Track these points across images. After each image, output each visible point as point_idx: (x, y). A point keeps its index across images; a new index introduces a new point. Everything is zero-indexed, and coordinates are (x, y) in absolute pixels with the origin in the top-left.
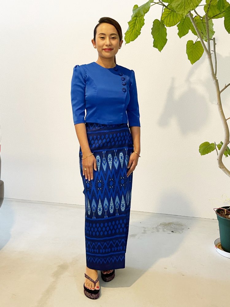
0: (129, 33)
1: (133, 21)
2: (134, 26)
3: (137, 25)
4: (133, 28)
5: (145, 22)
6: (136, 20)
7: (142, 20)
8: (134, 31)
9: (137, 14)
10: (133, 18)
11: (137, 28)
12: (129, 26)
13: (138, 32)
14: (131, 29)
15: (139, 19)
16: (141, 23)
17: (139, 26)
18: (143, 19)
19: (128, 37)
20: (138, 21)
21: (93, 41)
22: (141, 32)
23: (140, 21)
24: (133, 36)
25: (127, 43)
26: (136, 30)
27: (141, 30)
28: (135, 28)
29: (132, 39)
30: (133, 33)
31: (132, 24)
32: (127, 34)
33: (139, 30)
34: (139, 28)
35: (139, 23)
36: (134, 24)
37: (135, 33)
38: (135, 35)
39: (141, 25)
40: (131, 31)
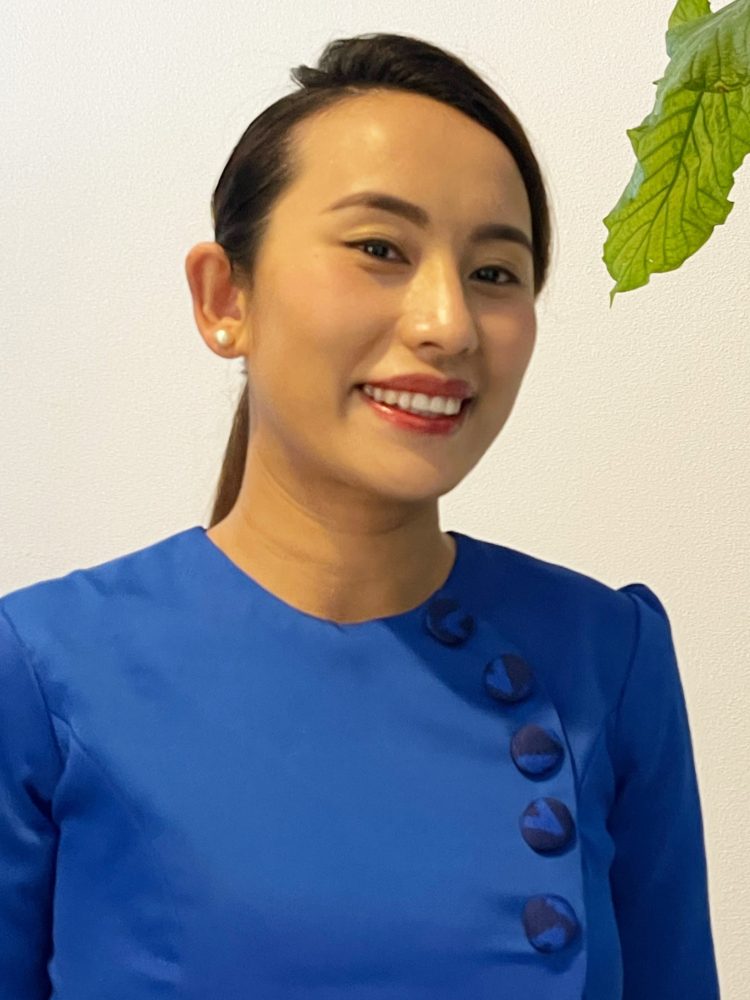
0: (645, 214)
1: (674, 122)
2: (679, 158)
3: (706, 149)
4: (667, 174)
6: (693, 111)
8: (677, 192)
9: (703, 64)
10: (668, 98)
11: (707, 169)
12: (641, 161)
13: (710, 196)
14: (657, 184)
15: (718, 103)
17: (717, 159)
19: (639, 236)
20: (712, 118)
22: (730, 199)
23: (723, 120)
24: (675, 235)
25: (623, 290)
26: (698, 190)
27: (732, 181)
28: (687, 175)
29: (669, 254)
30: (671, 207)
31: (666, 142)
32: (623, 221)
33: (718, 182)
34: (716, 174)
35: (715, 135)
36: (679, 146)
37: (687, 205)
38: (687, 227)
39: (734, 150)
40: (653, 197)
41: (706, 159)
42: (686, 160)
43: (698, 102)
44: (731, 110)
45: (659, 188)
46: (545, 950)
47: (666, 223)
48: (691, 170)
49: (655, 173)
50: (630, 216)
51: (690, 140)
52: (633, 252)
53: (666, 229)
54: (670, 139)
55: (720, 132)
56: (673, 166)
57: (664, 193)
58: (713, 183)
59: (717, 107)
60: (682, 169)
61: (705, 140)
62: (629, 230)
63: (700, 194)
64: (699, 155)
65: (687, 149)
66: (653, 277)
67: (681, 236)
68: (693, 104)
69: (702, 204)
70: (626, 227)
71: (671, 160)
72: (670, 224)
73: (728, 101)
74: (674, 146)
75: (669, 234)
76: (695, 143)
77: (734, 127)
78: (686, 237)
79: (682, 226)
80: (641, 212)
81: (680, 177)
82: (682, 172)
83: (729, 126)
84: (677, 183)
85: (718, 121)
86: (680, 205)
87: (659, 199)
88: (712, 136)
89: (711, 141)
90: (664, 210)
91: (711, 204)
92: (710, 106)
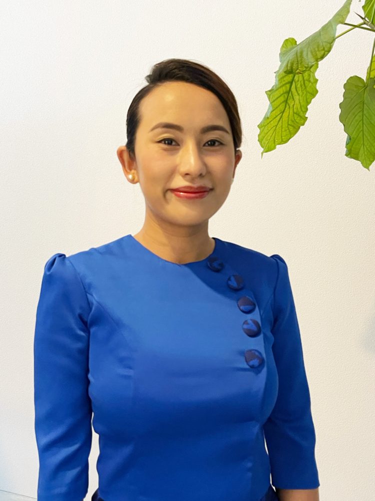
0: (274, 123)
1: (284, 88)
2: (286, 101)
3: (297, 97)
4: (282, 107)
5: (318, 86)
6: (291, 83)
7: (309, 81)
8: (286, 115)
9: (292, 64)
10: (280, 79)
11: (297, 105)
12: (271, 103)
13: (299, 115)
14: (278, 112)
15: (301, 78)
16: (307, 92)
17: (301, 101)
18: (312, 80)
19: (272, 131)
20: (299, 86)
21: (126, 156)
22: (306, 116)
23: (303, 86)
24: (286, 130)
25: (266, 152)
26: (294, 113)
27: (307, 109)
28: (289, 108)
29: (283, 138)
30: (283, 120)
31: (281, 95)
32: (265, 126)
33: (302, 110)
34: (301, 107)
35: (300, 92)
36: (286, 97)
37: (290, 119)
38: (290, 127)
39: (308, 97)
40: (276, 117)
41: (297, 102)
42: (289, 102)
43: (293, 80)
44: (306, 82)
45: (279, 113)
46: (252, 367)
47: (282, 126)
48: (291, 106)
49: (277, 108)
50: (268, 124)
51: (290, 94)
52: (269, 138)
53: (282, 129)
54: (282, 94)
55: (302, 91)
56: (284, 104)
57: (281, 115)
58: (300, 110)
59: (301, 82)
60: (287, 105)
61: (296, 94)
62: (267, 129)
63: (295, 115)
64: (294, 100)
65: (289, 98)
66: (278, 146)
67: (288, 131)
68: (291, 81)
69: (295, 118)
70: (266, 128)
71: (283, 102)
72: (284, 126)
73: (305, 79)
74: (284, 97)
75: (283, 130)
76: (292, 95)
77: (308, 89)
78: (290, 131)
79: (288, 127)
80: (272, 122)
81: (286, 109)
82: (288, 107)
83: (306, 88)
84: (286, 111)
85: (301, 86)
86: (287, 119)
87: (279, 117)
88: (299, 92)
89: (299, 94)
90: (281, 121)
91: (299, 118)
92: (298, 81)
